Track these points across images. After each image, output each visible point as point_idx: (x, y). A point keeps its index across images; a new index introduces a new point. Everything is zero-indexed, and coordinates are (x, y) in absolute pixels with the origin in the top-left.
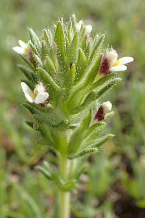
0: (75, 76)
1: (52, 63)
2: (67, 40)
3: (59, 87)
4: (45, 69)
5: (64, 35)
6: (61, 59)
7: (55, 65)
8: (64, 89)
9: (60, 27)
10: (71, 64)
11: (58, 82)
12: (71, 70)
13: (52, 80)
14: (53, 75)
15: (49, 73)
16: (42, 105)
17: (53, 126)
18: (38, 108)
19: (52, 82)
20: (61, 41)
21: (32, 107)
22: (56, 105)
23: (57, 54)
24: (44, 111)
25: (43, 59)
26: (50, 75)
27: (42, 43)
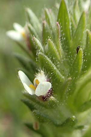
0: (82, 63)
1: (54, 48)
2: (73, 20)
3: (63, 77)
4: (46, 54)
5: (69, 15)
6: (65, 44)
7: (59, 50)
8: (70, 78)
9: (63, 5)
10: (78, 49)
11: (62, 71)
12: (77, 56)
13: (55, 68)
14: (56, 62)
15: (52, 59)
16: (43, 98)
17: (57, 126)
18: (38, 103)
19: (55, 71)
20: (65, 21)
21: (31, 102)
22: (61, 99)
23: (61, 37)
24: (45, 106)
25: (44, 43)
26: (53, 62)
27: (43, 24)
